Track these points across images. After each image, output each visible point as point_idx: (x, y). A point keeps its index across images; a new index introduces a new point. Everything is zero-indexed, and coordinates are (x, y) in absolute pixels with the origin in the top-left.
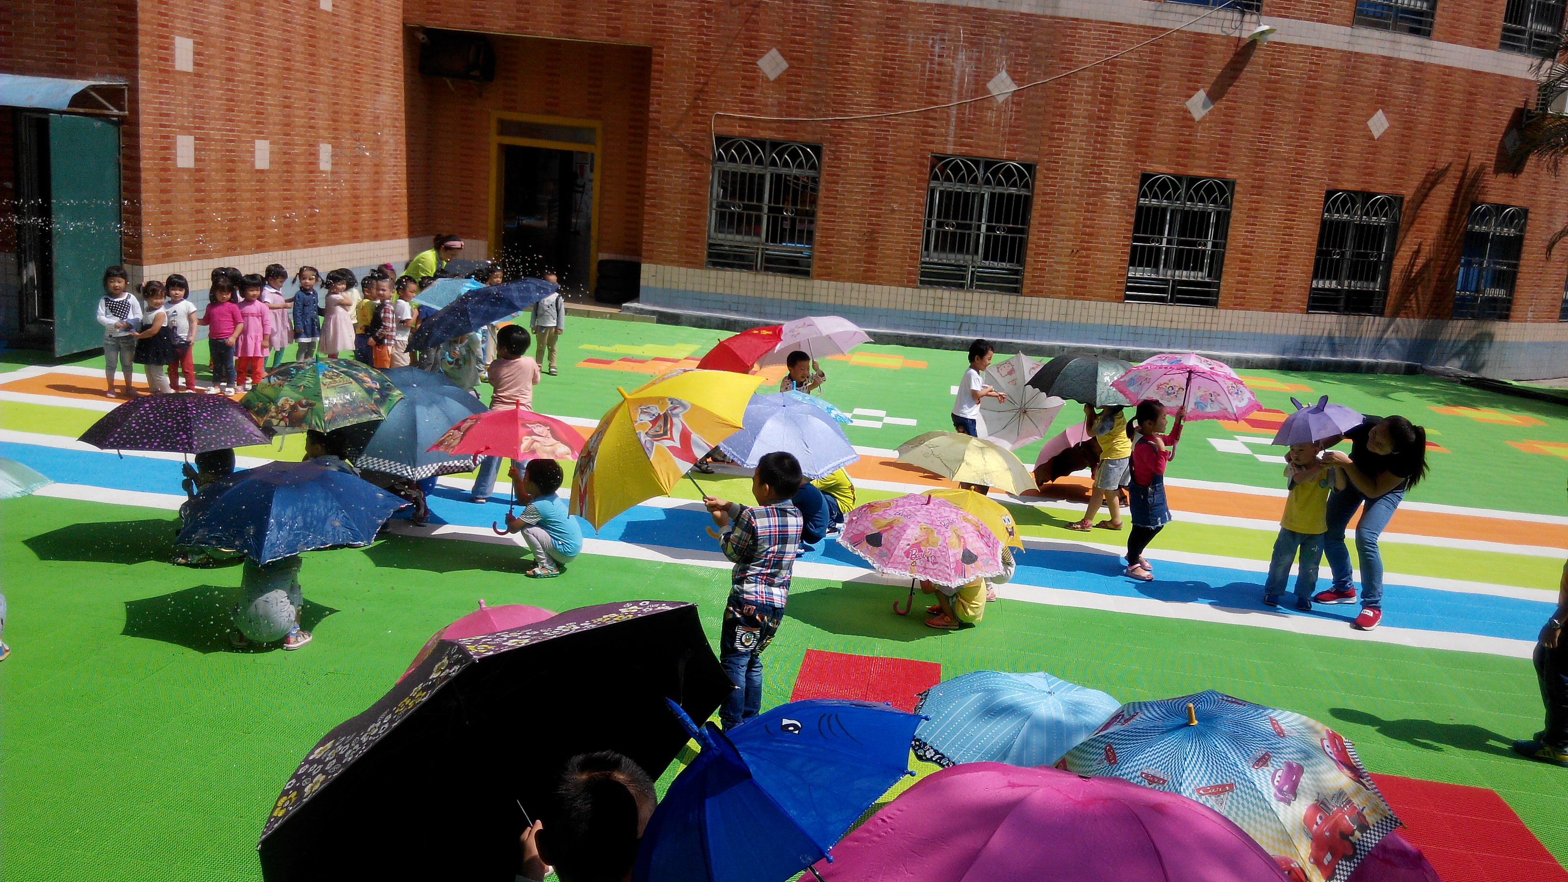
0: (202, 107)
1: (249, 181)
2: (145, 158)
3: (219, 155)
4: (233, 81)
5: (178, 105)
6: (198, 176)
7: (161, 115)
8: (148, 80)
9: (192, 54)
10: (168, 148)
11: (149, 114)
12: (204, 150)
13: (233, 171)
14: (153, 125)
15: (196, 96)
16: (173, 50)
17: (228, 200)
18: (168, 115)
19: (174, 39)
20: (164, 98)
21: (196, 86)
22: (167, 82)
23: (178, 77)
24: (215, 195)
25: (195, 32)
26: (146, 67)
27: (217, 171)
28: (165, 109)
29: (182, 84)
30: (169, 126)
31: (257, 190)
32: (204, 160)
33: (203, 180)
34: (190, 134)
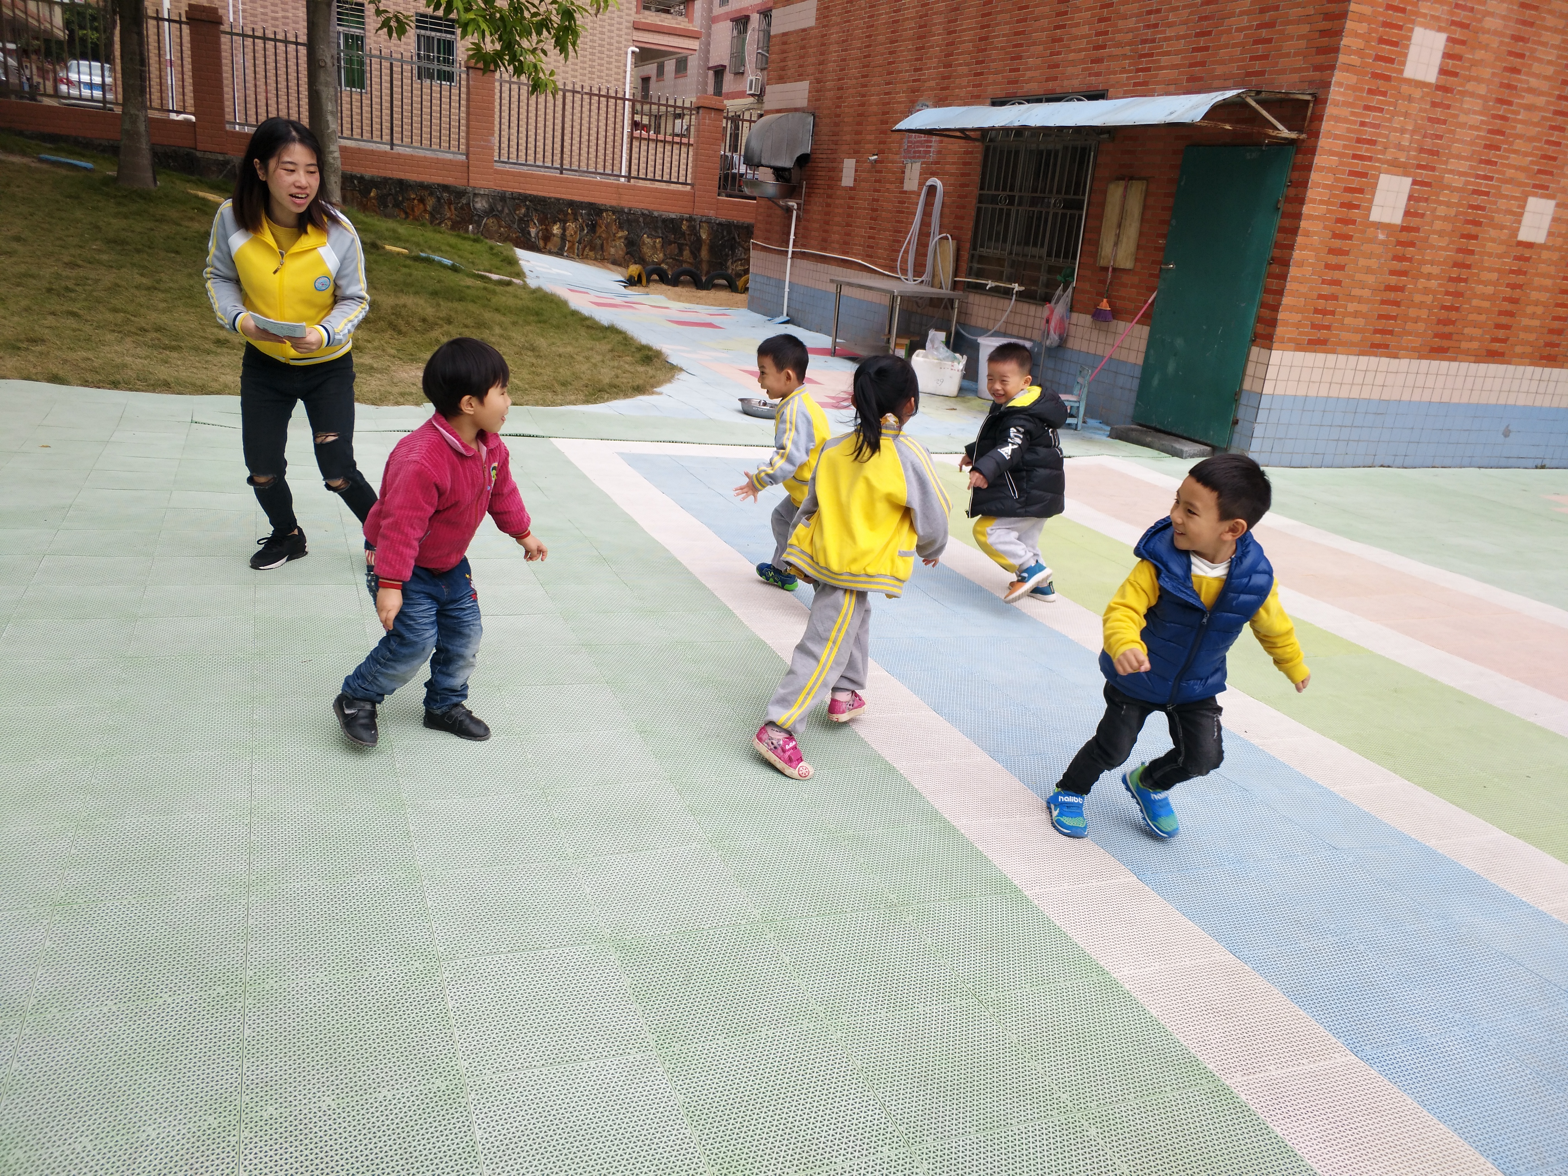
0: (1440, 137)
1: (1499, 256)
2: (1314, 201)
3: (1452, 212)
4: (1510, 103)
5: (1395, 130)
6: (1405, 236)
7: (1359, 141)
8: (1348, 87)
9: (1440, 54)
10: (1361, 191)
11: (1337, 137)
12: (1426, 200)
13: (1475, 237)
14: (1340, 155)
15: (1430, 119)
16: (1407, 47)
17: (1451, 279)
18: (1373, 142)
19: (1411, 30)
20: (1370, 117)
21: (1434, 104)
22: (1384, 94)
23: (1405, 88)
24: (1427, 269)
25: (1453, 23)
26: (1349, 68)
27: (1441, 233)
28: (1368, 133)
29: (1410, 99)
30: (1370, 159)
31: (1512, 272)
32: (1422, 216)
33: (1412, 244)
34: (1406, 174)
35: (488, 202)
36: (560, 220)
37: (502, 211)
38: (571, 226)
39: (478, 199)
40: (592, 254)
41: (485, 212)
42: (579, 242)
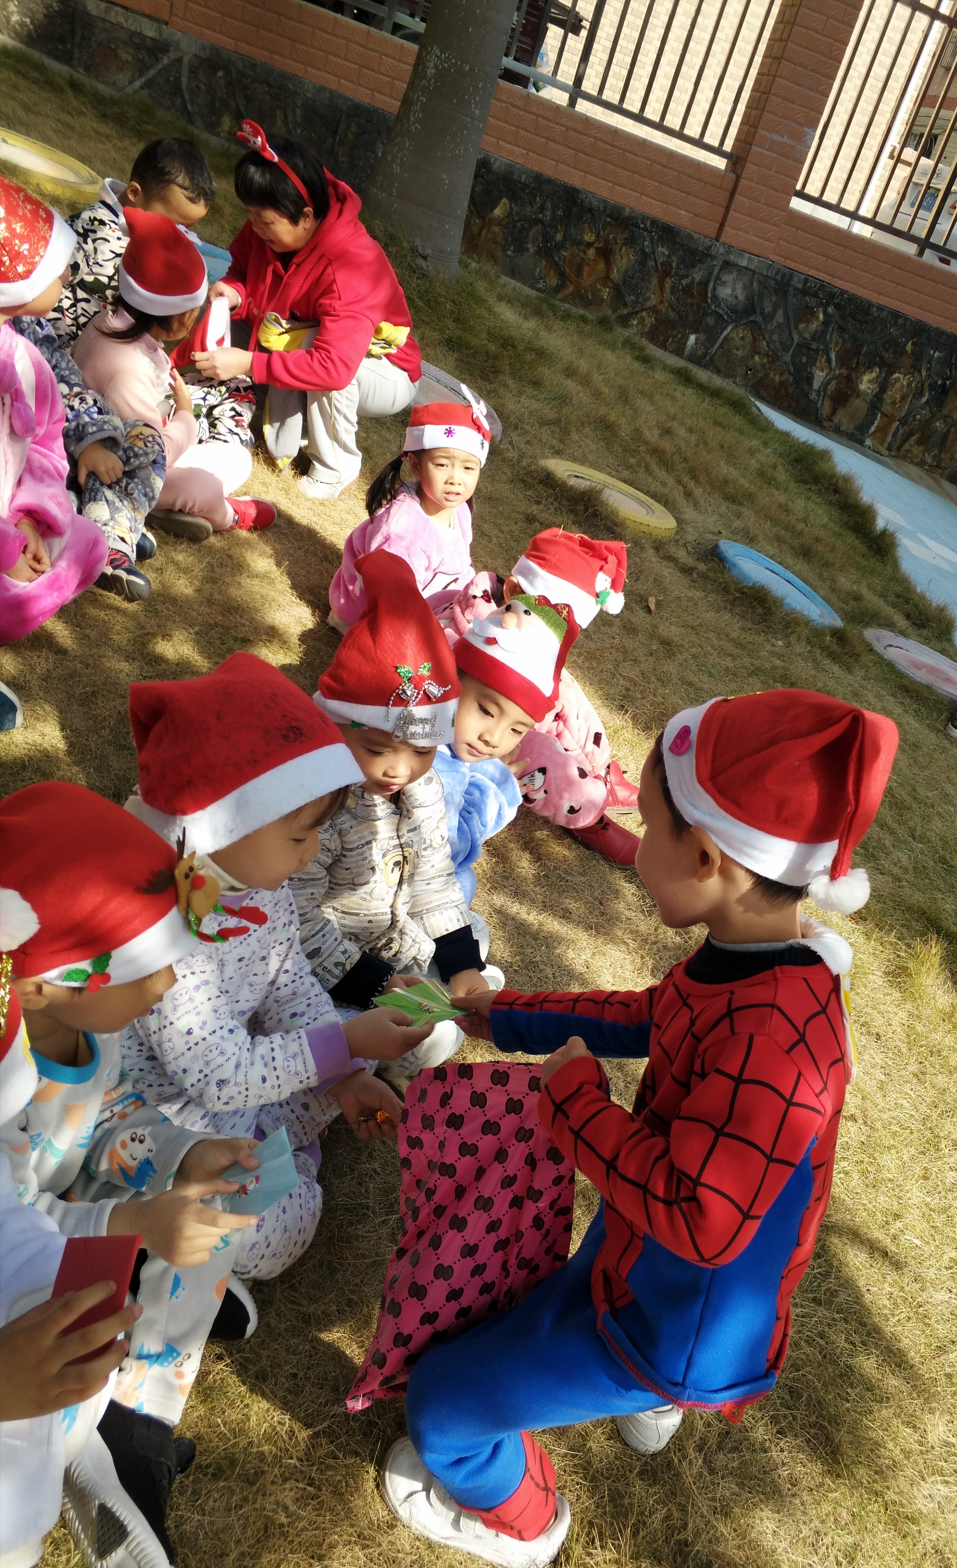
35: (747, 287)
36: (882, 364)
37: (772, 315)
38: (901, 380)
39: (727, 278)
40: (917, 450)
41: (734, 310)
42: (903, 422)
